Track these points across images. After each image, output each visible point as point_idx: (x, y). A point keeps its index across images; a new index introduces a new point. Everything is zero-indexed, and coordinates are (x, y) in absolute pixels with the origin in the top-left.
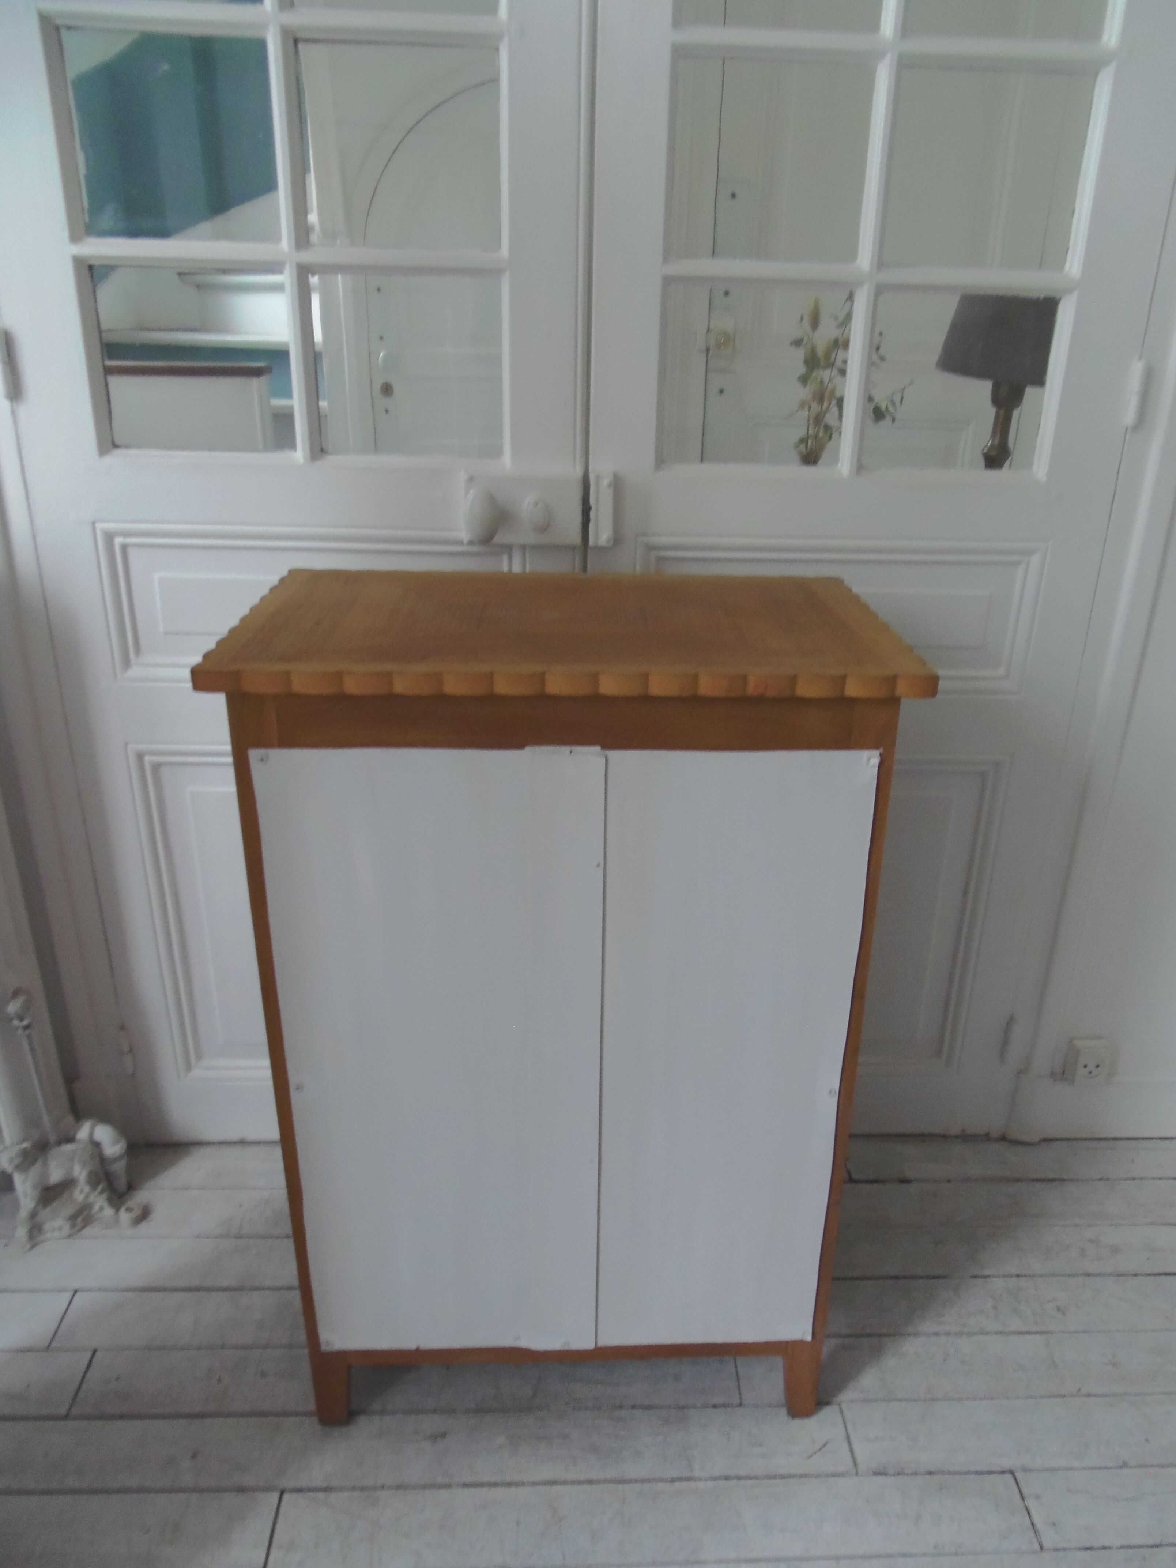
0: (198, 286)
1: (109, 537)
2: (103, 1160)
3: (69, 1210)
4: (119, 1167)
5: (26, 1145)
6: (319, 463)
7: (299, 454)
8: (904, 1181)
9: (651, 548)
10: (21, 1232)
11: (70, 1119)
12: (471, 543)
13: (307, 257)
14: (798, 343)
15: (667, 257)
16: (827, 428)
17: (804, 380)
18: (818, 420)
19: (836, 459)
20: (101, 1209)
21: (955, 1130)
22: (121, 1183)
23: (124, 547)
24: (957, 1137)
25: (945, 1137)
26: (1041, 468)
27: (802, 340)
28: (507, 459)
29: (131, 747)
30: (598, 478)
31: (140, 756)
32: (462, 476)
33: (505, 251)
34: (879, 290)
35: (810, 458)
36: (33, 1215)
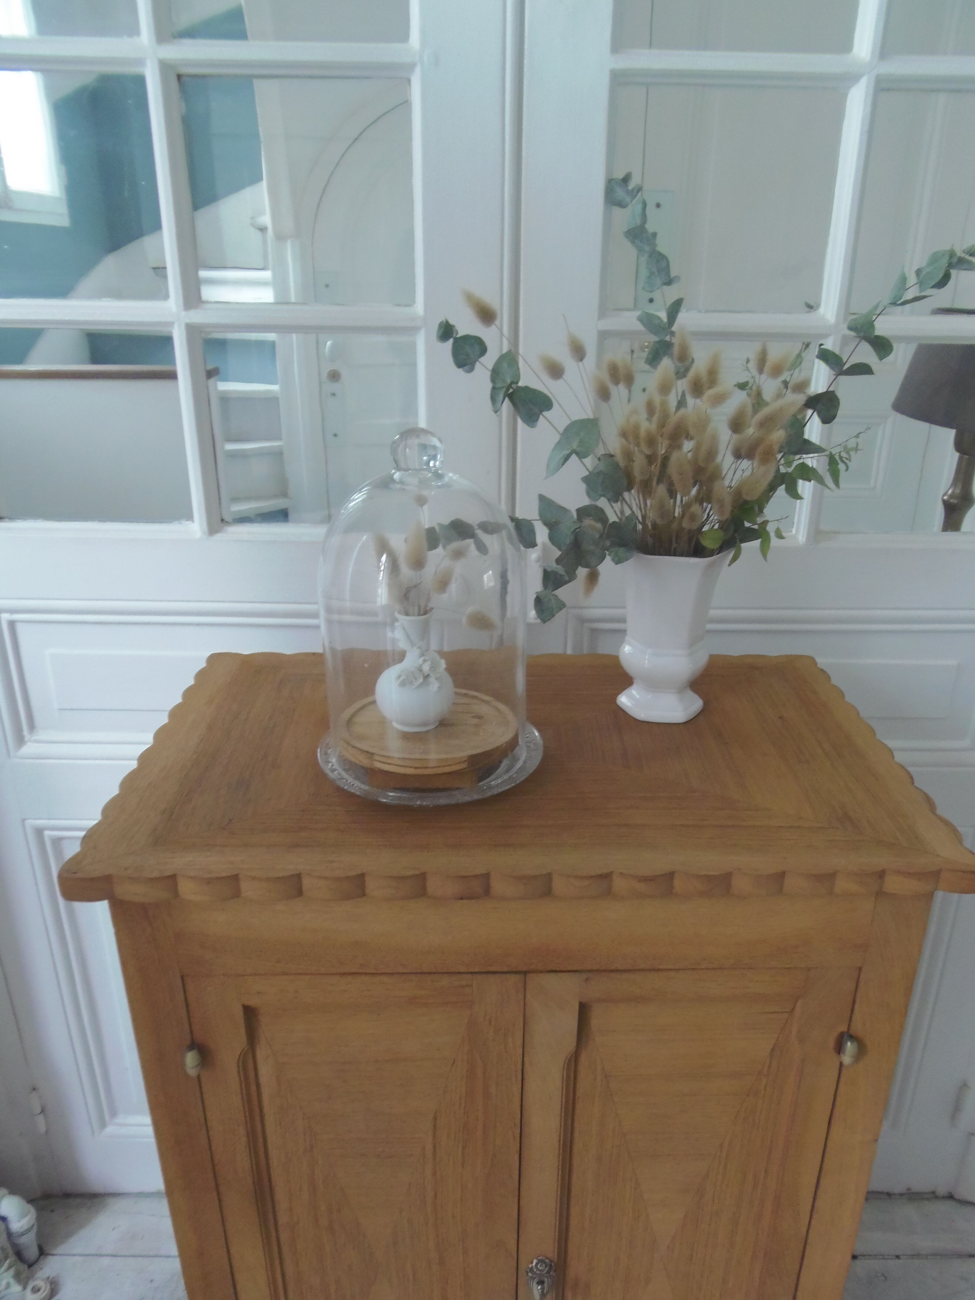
2: (11, 1237)
4: (29, 1239)
6: (218, 536)
7: (197, 526)
9: (583, 621)
15: (604, 309)
20: (8, 1286)
21: (898, 1189)
22: (31, 1253)
23: (12, 624)
24: (901, 1195)
25: (889, 1195)
27: (747, 383)
29: (29, 823)
31: (39, 832)
33: (419, 307)
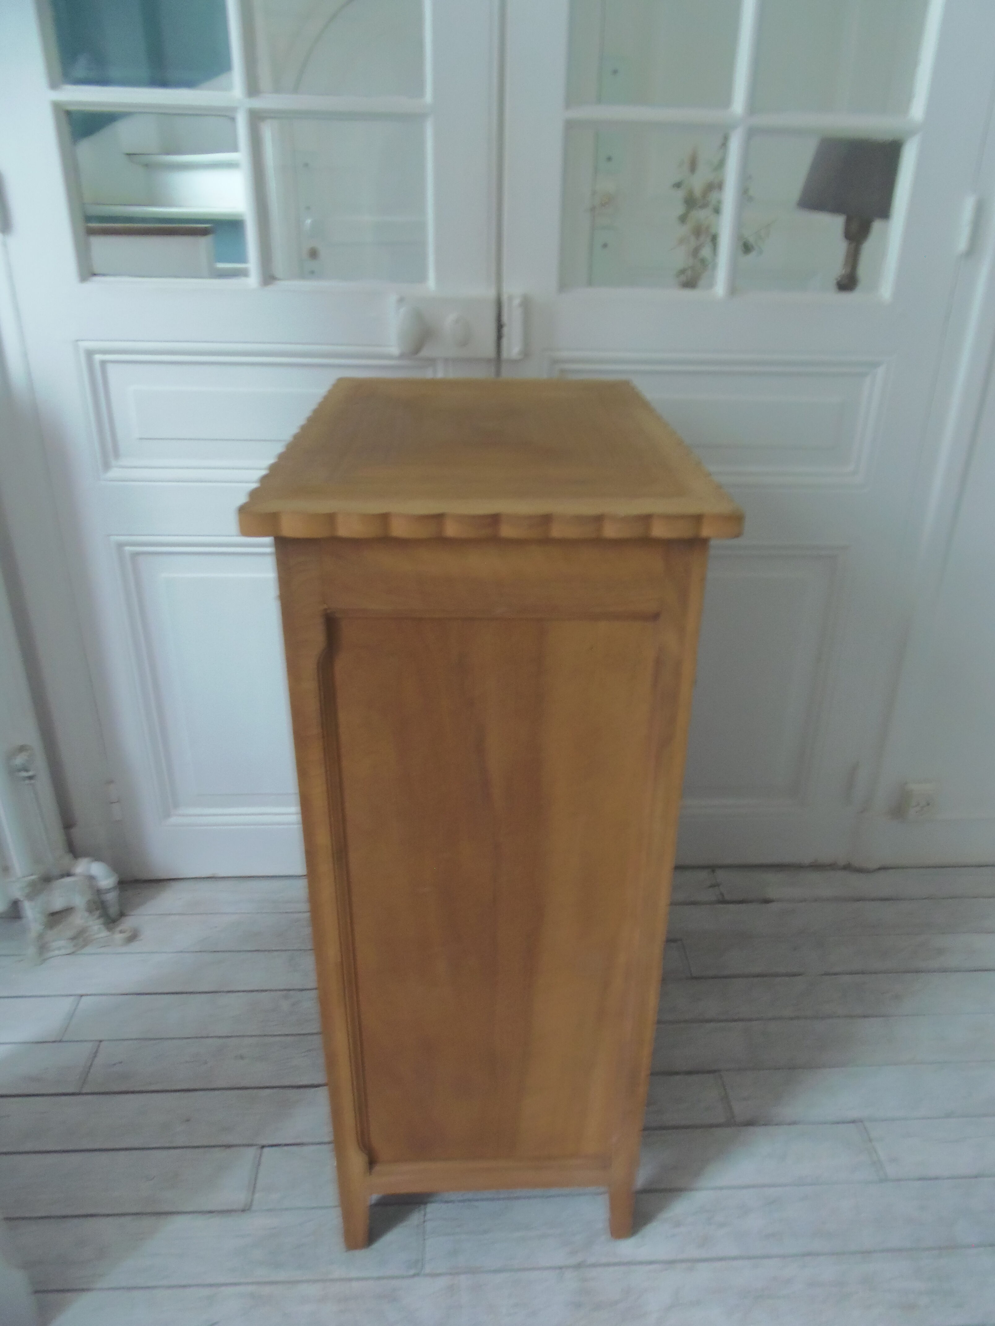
0: (147, 166)
1: (90, 354)
2: (99, 892)
3: (70, 933)
4: (111, 897)
5: (33, 877)
6: (270, 288)
7: (253, 280)
8: (767, 901)
9: (555, 362)
10: (31, 951)
11: (67, 859)
12: (402, 356)
13: (258, 103)
14: (678, 185)
15: (569, 102)
16: (703, 261)
17: (683, 219)
18: (695, 252)
19: (711, 285)
20: (98, 931)
21: (807, 861)
22: (113, 910)
23: (103, 363)
24: (808, 866)
25: (798, 866)
26: (886, 291)
27: (681, 183)
28: (431, 283)
29: (112, 540)
30: (510, 298)
31: (120, 545)
32: (393, 299)
33: (428, 97)
34: (752, 133)
35: (690, 283)
36: (41, 936)
